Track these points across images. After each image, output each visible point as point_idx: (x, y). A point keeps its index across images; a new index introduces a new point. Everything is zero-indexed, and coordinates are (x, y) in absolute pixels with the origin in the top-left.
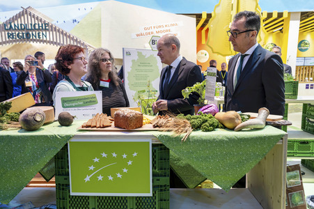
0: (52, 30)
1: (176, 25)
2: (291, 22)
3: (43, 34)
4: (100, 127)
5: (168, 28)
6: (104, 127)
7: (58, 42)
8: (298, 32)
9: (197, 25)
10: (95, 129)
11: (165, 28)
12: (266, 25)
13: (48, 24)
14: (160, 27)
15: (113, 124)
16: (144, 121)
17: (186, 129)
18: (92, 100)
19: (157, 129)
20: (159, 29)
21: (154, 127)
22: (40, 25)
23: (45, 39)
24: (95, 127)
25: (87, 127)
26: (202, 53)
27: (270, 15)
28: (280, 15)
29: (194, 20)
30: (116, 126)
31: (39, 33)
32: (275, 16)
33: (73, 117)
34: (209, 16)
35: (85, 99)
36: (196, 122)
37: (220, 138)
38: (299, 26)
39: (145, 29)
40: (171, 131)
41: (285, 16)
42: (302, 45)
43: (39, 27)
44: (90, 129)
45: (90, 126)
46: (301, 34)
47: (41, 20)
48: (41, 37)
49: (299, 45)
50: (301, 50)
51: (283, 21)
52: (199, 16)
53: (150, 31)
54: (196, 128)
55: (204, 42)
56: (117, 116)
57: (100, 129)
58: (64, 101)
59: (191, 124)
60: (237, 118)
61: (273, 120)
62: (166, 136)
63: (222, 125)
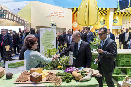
0: (8, 14)
1: (64, 12)
2: (110, 12)
3: (4, 15)
4: (24, 81)
5: (60, 14)
6: (25, 81)
7: (11, 19)
8: (113, 16)
9: (72, 12)
10: (21, 82)
11: (59, 14)
12: (100, 12)
13: (6, 11)
14: (57, 13)
15: (29, 78)
16: (43, 77)
17: (59, 82)
18: (22, 64)
19: (48, 82)
20: (56, 14)
21: (47, 81)
22: (3, 11)
23: (5, 17)
24: (22, 81)
26: (75, 24)
27: (102, 9)
28: (106, 9)
29: (71, 10)
30: (31, 80)
31: (2, 15)
32: (104, 9)
33: (13, 74)
34: (77, 9)
35: (19, 63)
36: (64, 78)
38: (113, 13)
39: (51, 14)
40: (54, 83)
41: (108, 9)
42: (115, 20)
43: (2, 12)
44: (19, 82)
45: (19, 81)
46: (114, 16)
47: (3, 9)
48: (3, 16)
49: (114, 21)
50: (114, 23)
51: (107, 11)
52: (73, 9)
53: (53, 14)
54: (63, 81)
55: (75, 19)
56: (31, 76)
57: (23, 82)
58: (9, 65)
59: (62, 79)
60: (80, 76)
61: (95, 74)
62: (51, 86)
63: (74, 78)
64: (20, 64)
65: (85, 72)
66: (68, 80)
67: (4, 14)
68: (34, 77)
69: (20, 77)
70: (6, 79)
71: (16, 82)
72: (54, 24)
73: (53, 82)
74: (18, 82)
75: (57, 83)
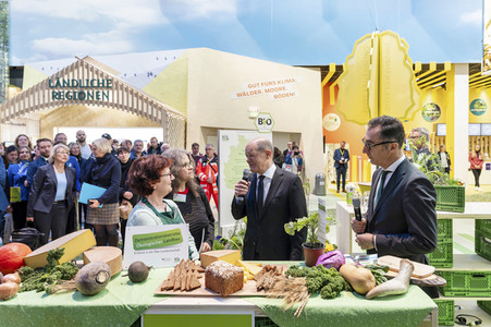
0: (117, 89)
1: (293, 80)
2: (456, 76)
3: (103, 93)
4: (185, 290)
5: (281, 85)
6: (191, 290)
7: (125, 104)
8: (467, 89)
9: (322, 80)
10: (178, 292)
11: (278, 86)
12: (422, 79)
13: (111, 80)
14: (270, 83)
15: (202, 281)
16: (245, 278)
17: (301, 295)
18: (175, 237)
19: (263, 293)
20: (270, 87)
21: (259, 290)
22: (101, 81)
24: (179, 289)
25: (168, 290)
26: (330, 118)
27: (425, 67)
28: (440, 67)
29: (318, 73)
30: (208, 287)
31: (97, 93)
32: (433, 68)
33: (149, 268)
34: (339, 69)
35: (166, 236)
36: (315, 283)
37: (346, 312)
38: (468, 81)
39: (250, 86)
40: (283, 297)
41: (447, 68)
42: (476, 106)
43: (99, 83)
44: (171, 292)
45: (172, 288)
47: (102, 75)
48: (101, 97)
49: (472, 106)
50: (474, 113)
51: (445, 74)
52: (325, 70)
53: (257, 89)
54: (312, 292)
55: (332, 102)
56: (209, 274)
57: (185, 293)
58: (137, 240)
59: (307, 285)
60: (370, 278)
61: (421, 277)
62: (274, 307)
63: (349, 286)
64: (167, 238)
65: (386, 269)
66: (330, 289)
67: (106, 92)
68: (217, 276)
69: (172, 277)
70: (128, 283)
71: (162, 290)
72: (266, 117)
73: (280, 294)
74: (168, 293)
75: (292, 299)
